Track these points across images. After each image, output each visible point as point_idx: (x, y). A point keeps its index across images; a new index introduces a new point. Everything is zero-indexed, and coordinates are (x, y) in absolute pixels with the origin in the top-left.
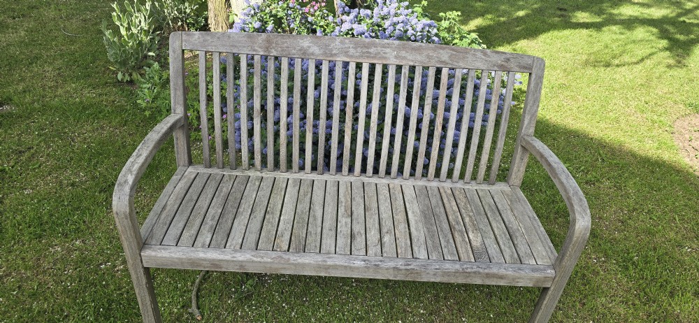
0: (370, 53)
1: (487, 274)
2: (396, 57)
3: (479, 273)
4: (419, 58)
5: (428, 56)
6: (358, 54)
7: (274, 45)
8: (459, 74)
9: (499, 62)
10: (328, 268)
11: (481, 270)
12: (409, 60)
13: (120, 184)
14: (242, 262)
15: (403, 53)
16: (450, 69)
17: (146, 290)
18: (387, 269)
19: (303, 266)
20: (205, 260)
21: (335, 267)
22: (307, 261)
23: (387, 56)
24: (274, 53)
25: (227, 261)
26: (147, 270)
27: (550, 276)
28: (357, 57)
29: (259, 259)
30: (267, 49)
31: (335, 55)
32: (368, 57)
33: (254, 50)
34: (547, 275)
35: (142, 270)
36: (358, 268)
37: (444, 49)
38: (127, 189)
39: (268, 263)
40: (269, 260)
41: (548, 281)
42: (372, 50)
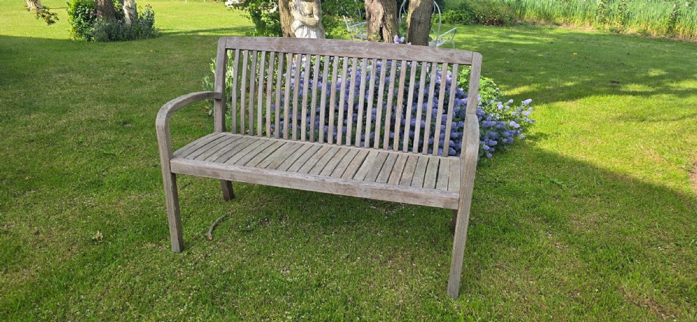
0: (349, 50)
1: (405, 193)
2: (367, 53)
3: (399, 192)
4: (384, 53)
5: (391, 52)
6: (340, 51)
7: (284, 45)
8: (414, 65)
9: (445, 56)
10: (289, 180)
11: (400, 190)
12: (377, 55)
13: (163, 109)
14: (232, 171)
15: (373, 50)
16: (408, 61)
17: (172, 193)
18: (331, 184)
19: (272, 177)
20: (208, 169)
21: (295, 180)
22: (275, 174)
23: (361, 52)
24: (284, 51)
25: (223, 170)
26: (173, 175)
27: (455, 197)
28: (340, 53)
29: (243, 171)
30: (279, 48)
31: (325, 51)
32: (348, 53)
33: (271, 48)
34: (453, 197)
35: (170, 175)
36: (309, 182)
37: (403, 47)
38: (166, 112)
39: (249, 173)
40: (250, 171)
41: (454, 203)
42: (351, 48)
